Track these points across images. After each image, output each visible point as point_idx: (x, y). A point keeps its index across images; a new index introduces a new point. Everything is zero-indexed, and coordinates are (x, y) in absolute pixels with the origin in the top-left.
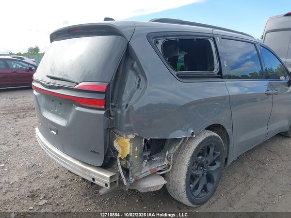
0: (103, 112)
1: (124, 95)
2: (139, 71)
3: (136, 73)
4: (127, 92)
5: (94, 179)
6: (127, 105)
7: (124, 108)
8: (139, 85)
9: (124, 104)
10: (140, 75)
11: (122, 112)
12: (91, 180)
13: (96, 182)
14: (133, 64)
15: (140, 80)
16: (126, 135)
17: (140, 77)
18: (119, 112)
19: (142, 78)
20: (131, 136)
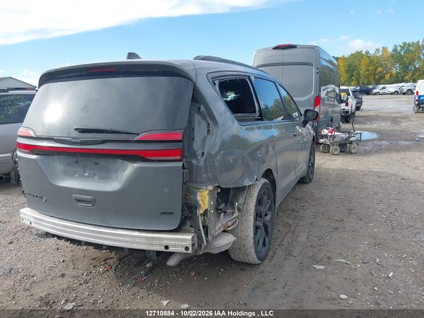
0: (180, 164)
1: (194, 143)
2: (206, 115)
3: (204, 118)
4: (198, 139)
5: (167, 247)
6: (203, 153)
7: (199, 157)
8: (209, 131)
9: (199, 152)
10: (209, 120)
11: (198, 161)
12: (163, 249)
13: (171, 249)
14: (199, 108)
15: (209, 124)
16: (207, 186)
17: (208, 122)
18: (194, 162)
19: (210, 122)
20: (210, 188)
